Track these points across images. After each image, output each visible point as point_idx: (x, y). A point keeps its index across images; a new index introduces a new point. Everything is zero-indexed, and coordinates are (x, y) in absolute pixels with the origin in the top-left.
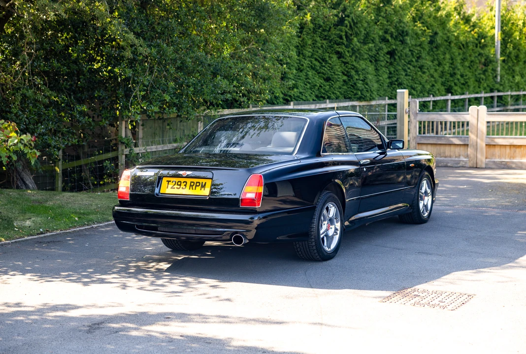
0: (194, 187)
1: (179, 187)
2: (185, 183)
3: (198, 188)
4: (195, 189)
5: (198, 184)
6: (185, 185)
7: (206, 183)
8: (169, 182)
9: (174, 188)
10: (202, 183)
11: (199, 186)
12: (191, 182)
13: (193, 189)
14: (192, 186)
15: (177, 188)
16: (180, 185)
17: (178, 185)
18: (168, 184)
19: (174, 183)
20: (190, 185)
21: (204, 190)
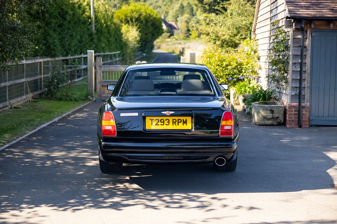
0: (177, 123)
1: (162, 124)
2: (168, 121)
3: (181, 124)
4: (178, 125)
5: (180, 121)
6: (168, 122)
7: (186, 120)
8: (152, 120)
9: (159, 125)
10: (183, 120)
11: (181, 122)
12: (173, 120)
13: (176, 125)
14: (175, 123)
15: (161, 125)
16: (164, 122)
17: (161, 122)
18: (152, 122)
19: (157, 121)
20: (173, 122)
21: (186, 125)
